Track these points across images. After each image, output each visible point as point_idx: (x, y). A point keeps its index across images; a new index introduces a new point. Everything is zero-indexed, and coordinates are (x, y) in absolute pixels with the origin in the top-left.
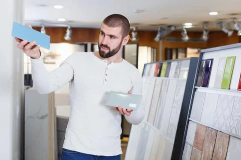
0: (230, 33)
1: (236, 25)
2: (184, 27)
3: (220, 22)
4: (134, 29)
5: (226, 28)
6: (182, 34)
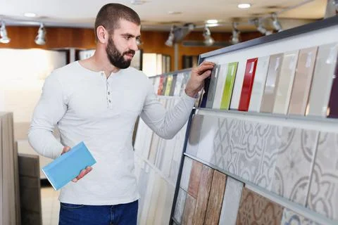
0: (268, 34)
1: (275, 23)
2: (207, 25)
3: (255, 19)
5: (263, 27)
6: (204, 35)
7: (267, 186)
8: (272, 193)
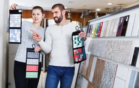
2: (96, 11)
3: (114, 9)
4: (69, 12)
8: (103, 58)
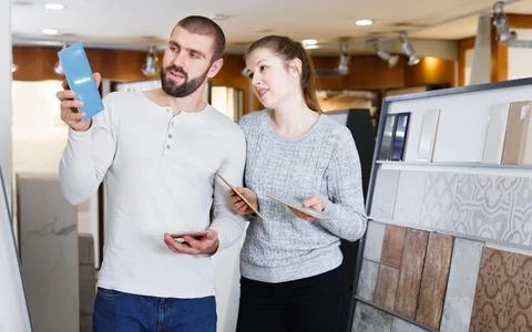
0: (393, 61)
1: (405, 46)
3: (373, 38)
5: (385, 51)
7: (522, 241)
